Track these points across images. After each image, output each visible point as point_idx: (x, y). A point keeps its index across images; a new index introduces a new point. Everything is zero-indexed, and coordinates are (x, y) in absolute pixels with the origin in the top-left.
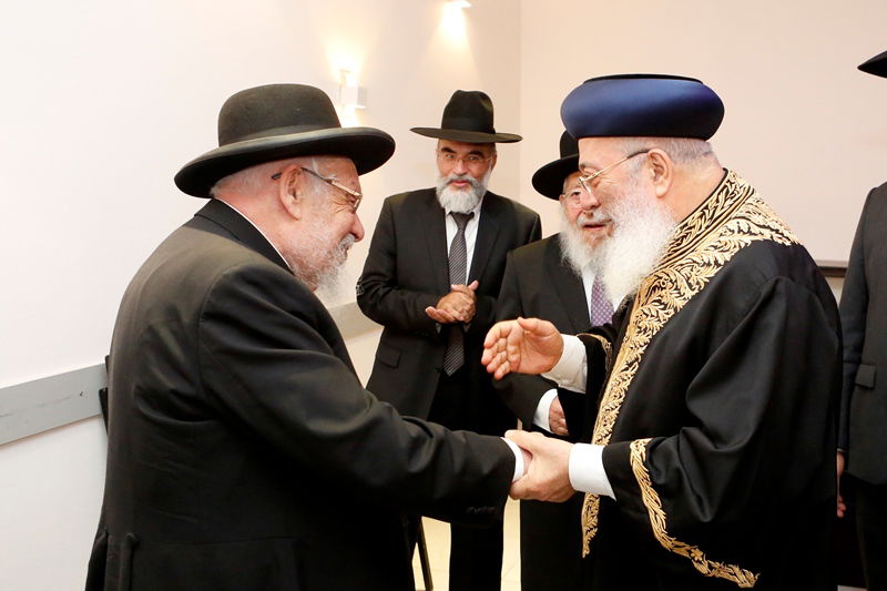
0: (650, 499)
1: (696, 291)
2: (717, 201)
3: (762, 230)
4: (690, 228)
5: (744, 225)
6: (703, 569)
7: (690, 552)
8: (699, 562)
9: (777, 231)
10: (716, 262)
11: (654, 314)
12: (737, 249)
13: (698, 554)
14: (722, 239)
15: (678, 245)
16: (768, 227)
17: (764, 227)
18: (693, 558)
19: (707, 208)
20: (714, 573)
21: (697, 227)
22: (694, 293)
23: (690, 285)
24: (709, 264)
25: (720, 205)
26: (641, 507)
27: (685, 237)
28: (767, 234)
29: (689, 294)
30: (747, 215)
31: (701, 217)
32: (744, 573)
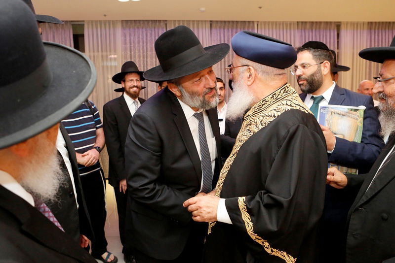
0: (246, 217)
1: (264, 126)
2: (280, 92)
3: (296, 106)
4: (267, 102)
5: (289, 103)
6: (269, 251)
7: (263, 243)
8: (266, 248)
9: (303, 107)
10: (274, 116)
11: (246, 134)
12: (284, 111)
13: (266, 244)
14: (278, 107)
15: (261, 108)
16: (299, 105)
17: (297, 105)
18: (264, 246)
19: (275, 94)
20: (273, 254)
21: (269, 102)
22: (262, 127)
23: (262, 124)
24: (271, 116)
25: (281, 94)
26: (242, 221)
27: (264, 105)
28: (298, 108)
29: (261, 127)
30: (291, 100)
31: (272, 98)
32: (289, 257)
